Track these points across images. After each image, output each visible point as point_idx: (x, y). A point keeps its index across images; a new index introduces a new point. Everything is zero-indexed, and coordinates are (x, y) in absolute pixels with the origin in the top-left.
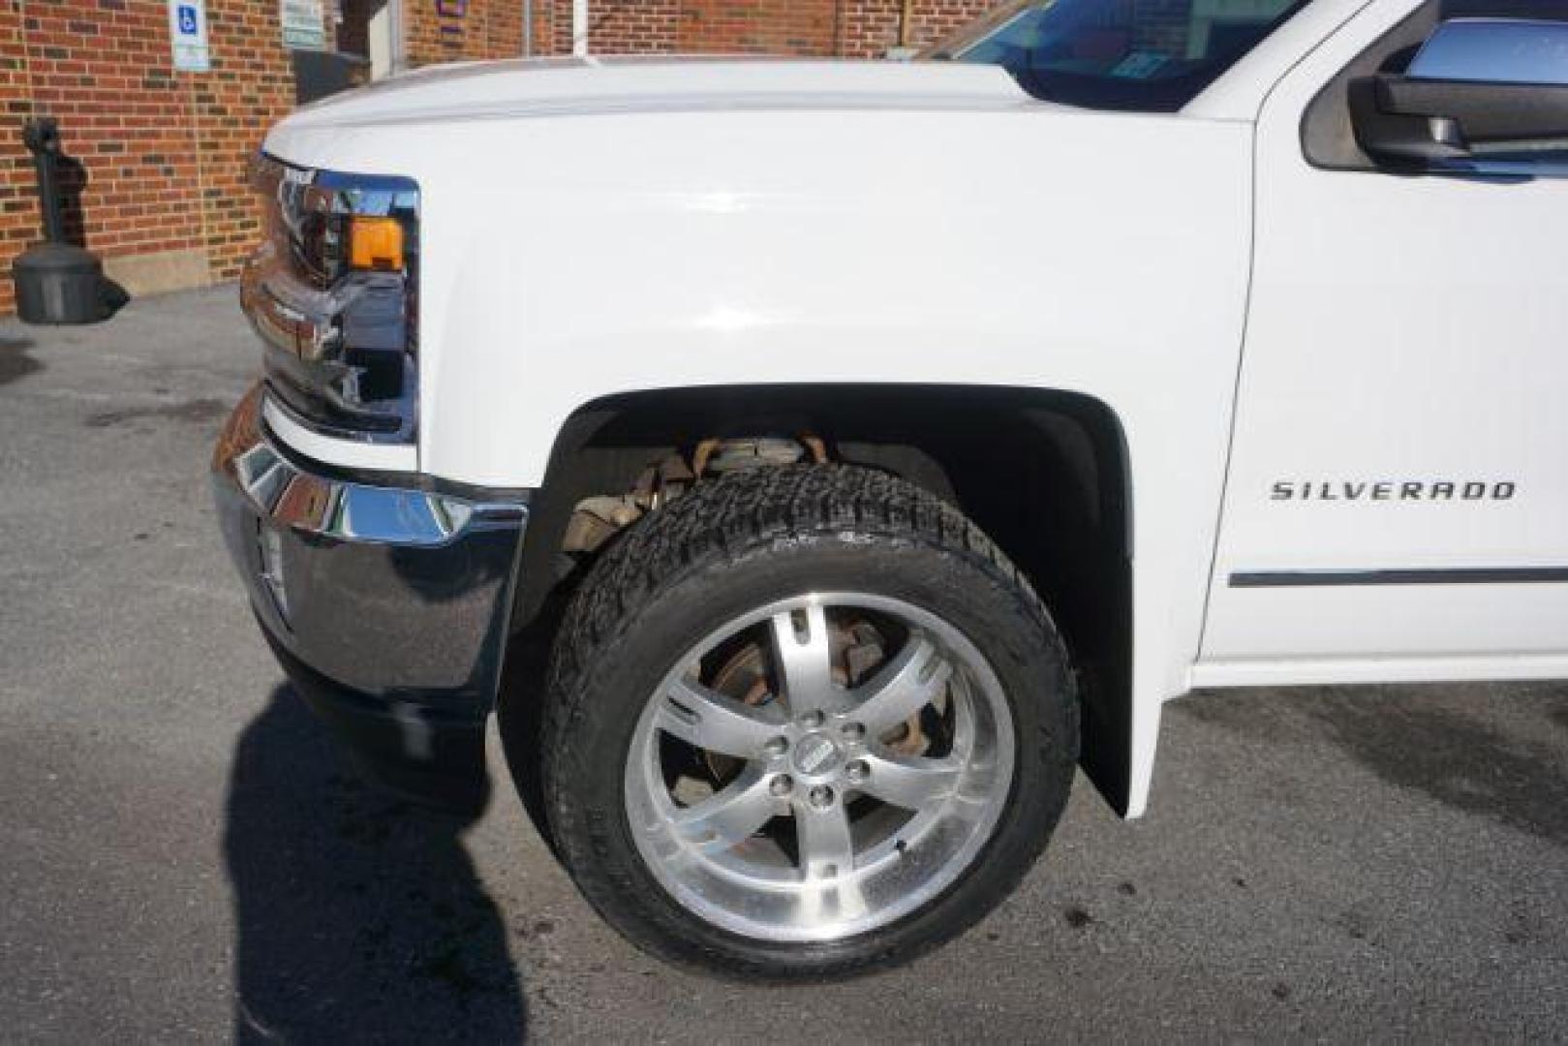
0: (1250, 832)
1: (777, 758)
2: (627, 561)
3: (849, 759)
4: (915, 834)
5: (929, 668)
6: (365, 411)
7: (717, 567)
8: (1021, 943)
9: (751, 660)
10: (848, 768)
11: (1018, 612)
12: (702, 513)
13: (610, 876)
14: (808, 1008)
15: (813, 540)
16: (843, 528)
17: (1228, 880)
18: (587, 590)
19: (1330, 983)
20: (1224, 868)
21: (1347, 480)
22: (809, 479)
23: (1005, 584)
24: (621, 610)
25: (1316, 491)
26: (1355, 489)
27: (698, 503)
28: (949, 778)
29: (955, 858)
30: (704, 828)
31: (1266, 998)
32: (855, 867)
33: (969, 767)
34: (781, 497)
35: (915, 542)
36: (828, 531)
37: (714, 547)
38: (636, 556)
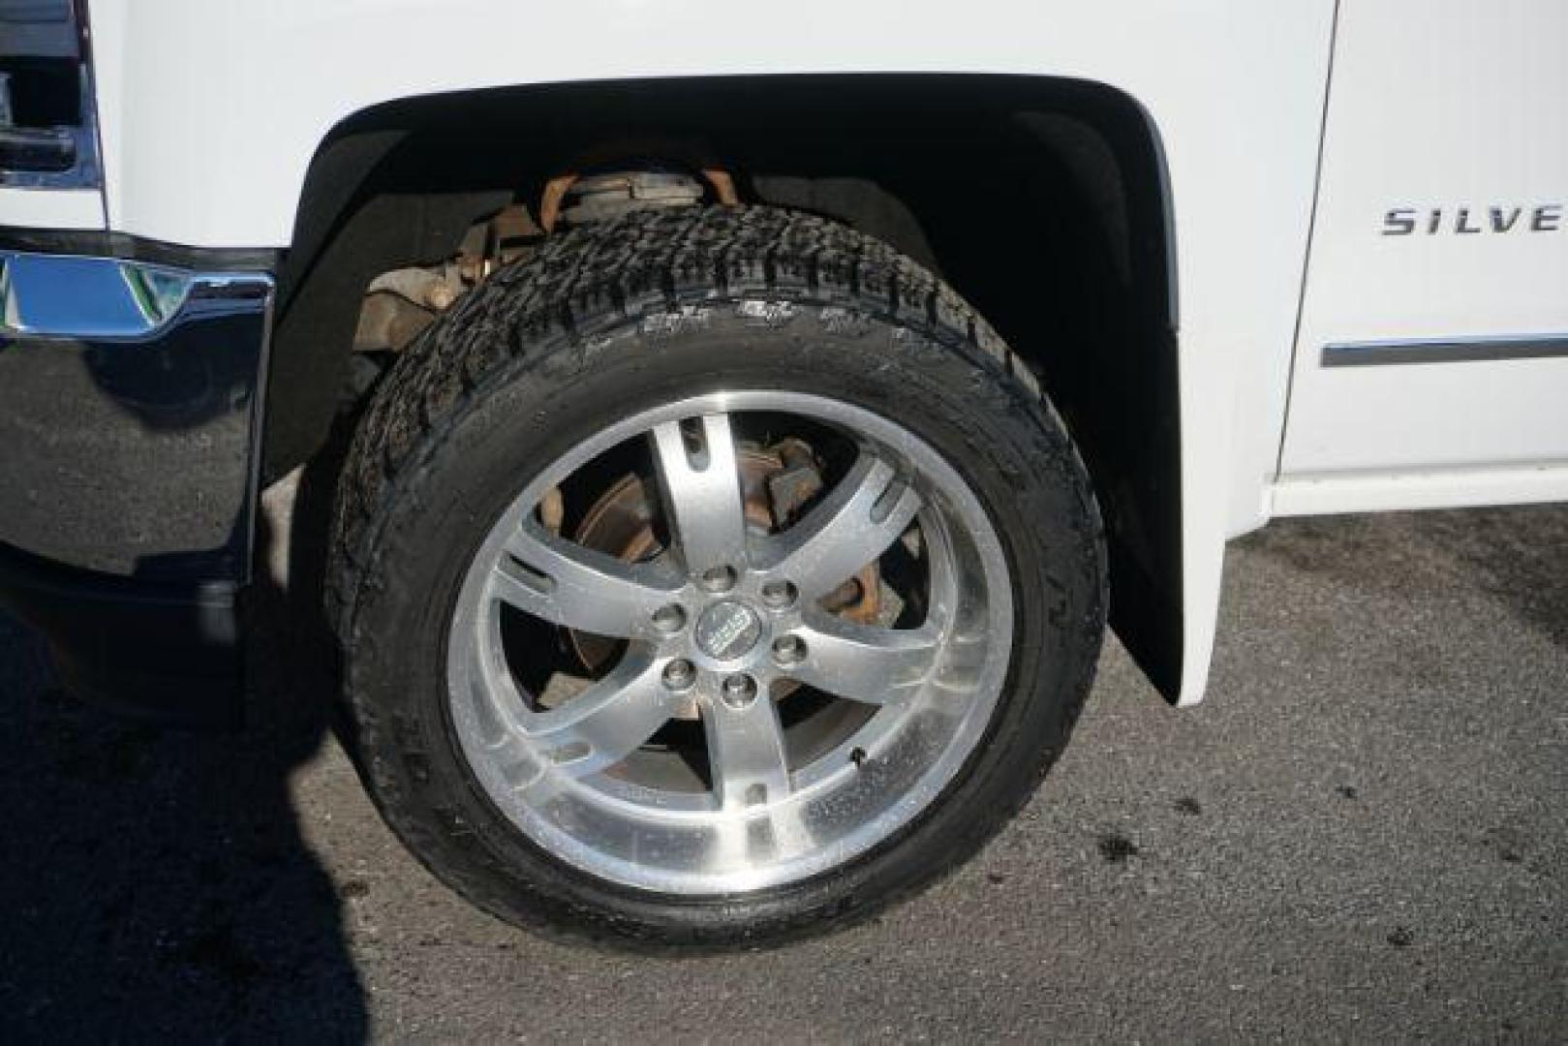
0: (1365, 722)
1: (669, 636)
2: (435, 355)
3: (775, 635)
4: (877, 739)
5: (887, 498)
6: (19, 140)
7: (559, 358)
8: (1036, 884)
9: (626, 496)
10: (775, 647)
11: (1011, 411)
12: (542, 280)
13: (438, 812)
14: (730, 987)
15: (704, 314)
16: (747, 295)
17: (1331, 790)
18: (381, 402)
19: (1470, 924)
20: (1328, 773)
21: (1494, 204)
22: (700, 225)
23: (991, 371)
24: (426, 427)
25: (1449, 221)
26: (1506, 217)
27: (538, 267)
28: (923, 657)
29: (933, 770)
30: (572, 738)
31: (1379, 947)
32: (793, 789)
33: (952, 638)
34: (658, 253)
35: (853, 311)
36: (725, 301)
37: (557, 330)
38: (449, 347)
